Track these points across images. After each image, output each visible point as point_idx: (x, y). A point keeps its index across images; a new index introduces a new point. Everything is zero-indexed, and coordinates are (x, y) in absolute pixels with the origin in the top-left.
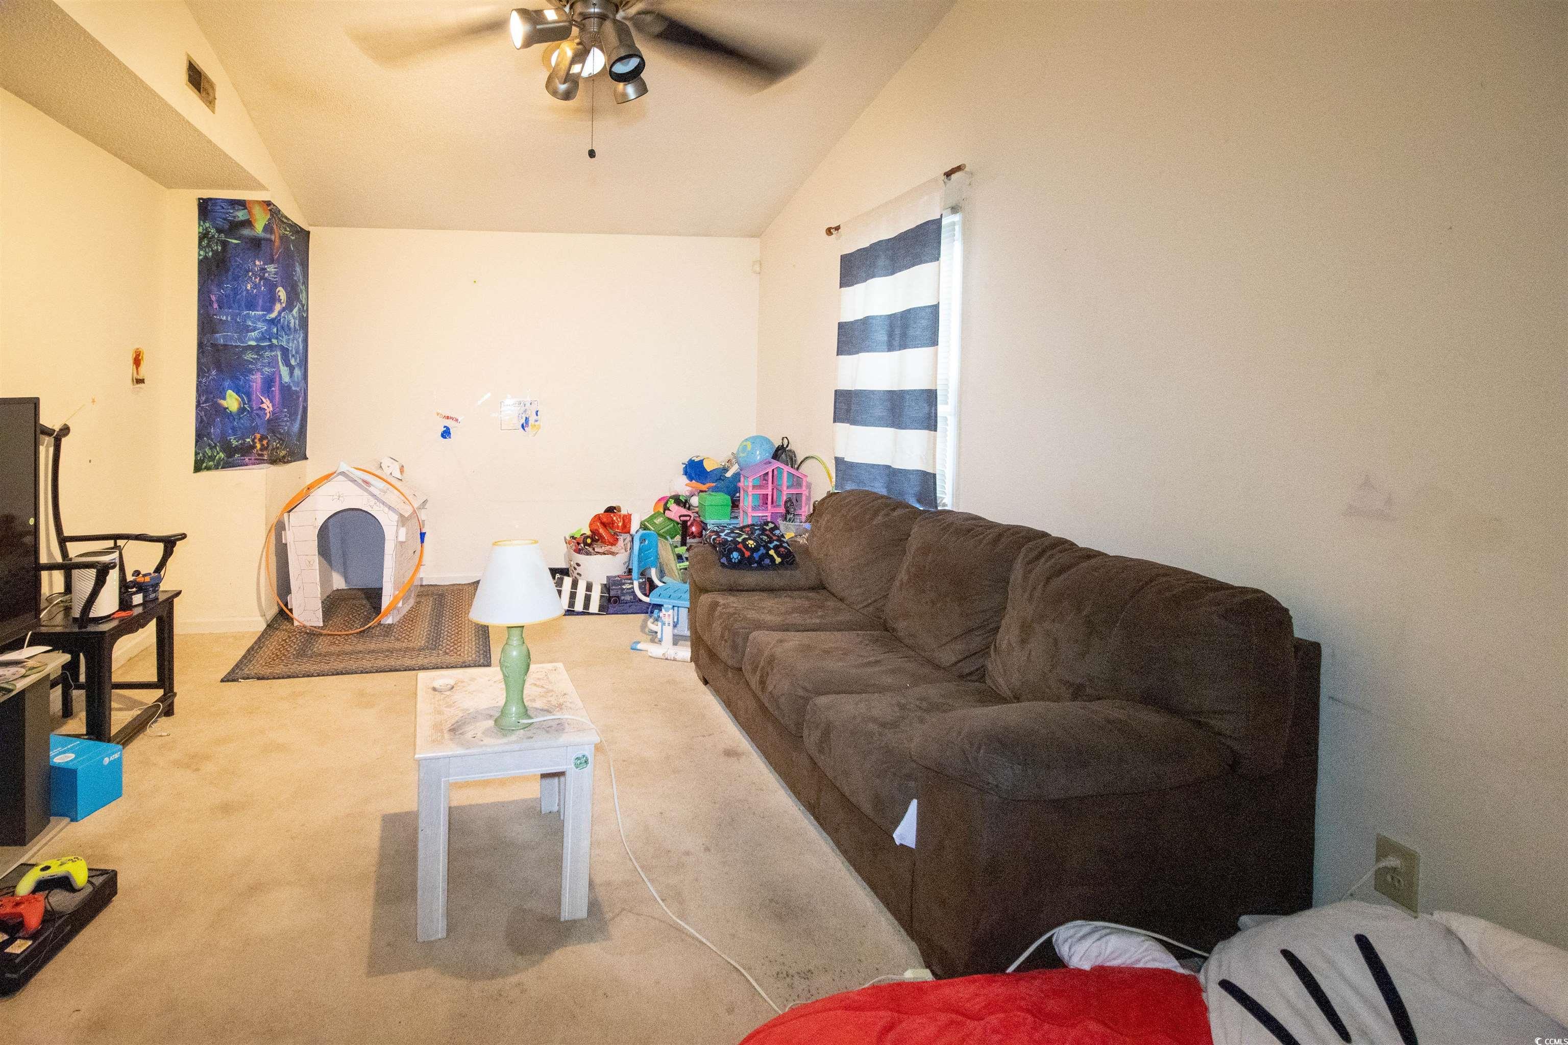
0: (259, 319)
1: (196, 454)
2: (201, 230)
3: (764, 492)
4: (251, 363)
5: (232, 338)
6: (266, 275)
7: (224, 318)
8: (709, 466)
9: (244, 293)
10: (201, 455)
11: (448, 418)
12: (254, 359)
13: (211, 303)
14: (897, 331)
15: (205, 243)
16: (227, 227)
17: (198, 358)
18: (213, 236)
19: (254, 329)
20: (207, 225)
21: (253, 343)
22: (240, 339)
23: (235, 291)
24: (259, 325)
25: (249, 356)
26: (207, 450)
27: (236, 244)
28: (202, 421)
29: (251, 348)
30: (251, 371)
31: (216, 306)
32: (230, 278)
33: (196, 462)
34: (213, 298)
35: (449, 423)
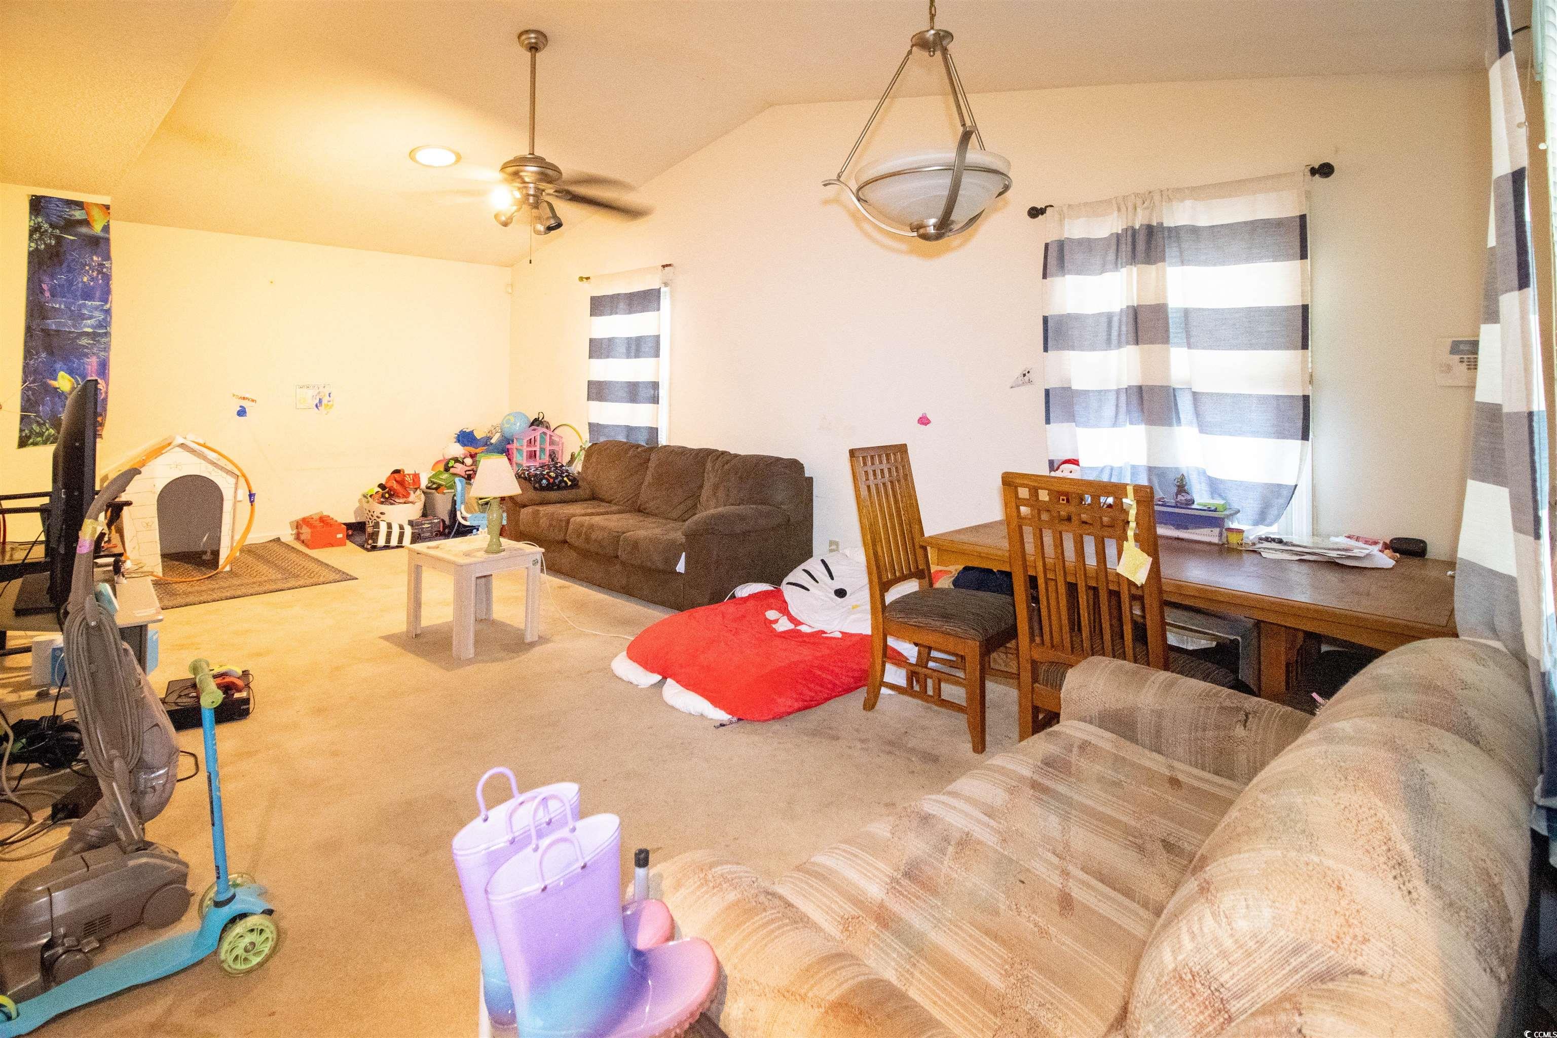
0: (96, 308)
1: (21, 430)
2: (32, 224)
3: (533, 449)
4: (87, 348)
5: (65, 325)
6: (105, 270)
7: (57, 306)
8: (479, 435)
9: (80, 285)
10: (27, 431)
11: (244, 398)
12: (89, 344)
13: (42, 291)
14: (633, 347)
15: (36, 236)
16: (62, 223)
17: (26, 342)
18: (46, 231)
19: (90, 318)
20: (40, 220)
21: (90, 330)
22: (74, 326)
23: (70, 283)
24: (97, 314)
25: (84, 341)
26: (35, 426)
27: (72, 240)
28: (29, 400)
29: (87, 334)
30: (86, 355)
31: (47, 294)
32: (64, 270)
33: (21, 438)
34: (44, 286)
35: (245, 404)
